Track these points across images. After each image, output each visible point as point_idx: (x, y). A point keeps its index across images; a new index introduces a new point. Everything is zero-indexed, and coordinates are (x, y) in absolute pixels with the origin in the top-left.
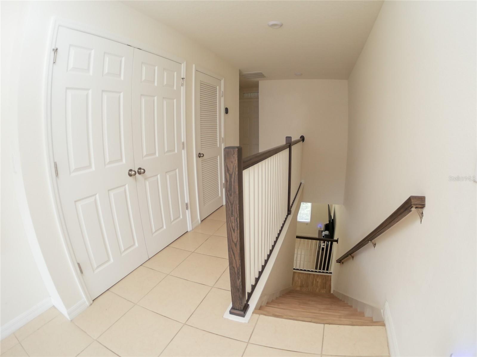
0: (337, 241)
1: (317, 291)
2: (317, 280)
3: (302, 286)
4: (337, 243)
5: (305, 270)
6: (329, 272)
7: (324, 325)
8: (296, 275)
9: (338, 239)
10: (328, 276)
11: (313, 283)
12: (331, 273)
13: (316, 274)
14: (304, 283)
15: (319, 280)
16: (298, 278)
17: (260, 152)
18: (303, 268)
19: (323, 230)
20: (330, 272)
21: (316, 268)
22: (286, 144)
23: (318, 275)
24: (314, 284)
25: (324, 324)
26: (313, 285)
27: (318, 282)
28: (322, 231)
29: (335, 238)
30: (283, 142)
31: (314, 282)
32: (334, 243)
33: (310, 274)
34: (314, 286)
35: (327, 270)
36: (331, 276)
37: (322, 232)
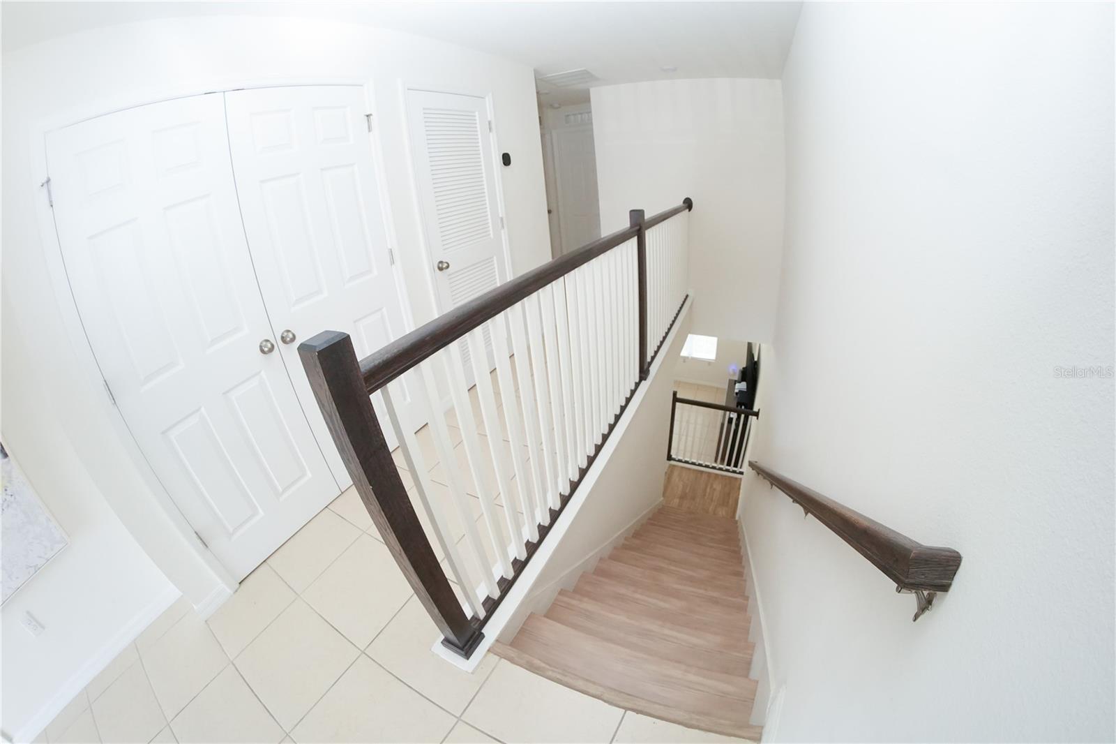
0: (757, 414)
1: (711, 509)
2: (714, 486)
3: (683, 497)
4: (758, 418)
5: (693, 464)
6: (738, 472)
7: (625, 712)
8: (676, 473)
9: (759, 410)
10: (736, 479)
11: (705, 490)
12: (741, 473)
13: (714, 473)
14: (687, 491)
15: (718, 486)
16: (677, 480)
17: (602, 237)
18: (691, 459)
19: (736, 379)
20: (741, 470)
21: (716, 461)
22: (632, 226)
23: (717, 475)
24: (707, 494)
25: (626, 709)
26: (705, 495)
27: (715, 490)
28: (736, 381)
29: (755, 409)
30: (625, 224)
31: (708, 490)
32: (752, 419)
33: (702, 472)
34: (706, 497)
35: (736, 466)
36: (741, 479)
37: (735, 384)
